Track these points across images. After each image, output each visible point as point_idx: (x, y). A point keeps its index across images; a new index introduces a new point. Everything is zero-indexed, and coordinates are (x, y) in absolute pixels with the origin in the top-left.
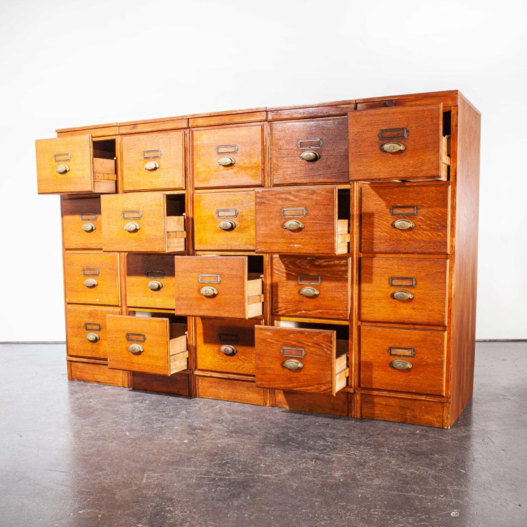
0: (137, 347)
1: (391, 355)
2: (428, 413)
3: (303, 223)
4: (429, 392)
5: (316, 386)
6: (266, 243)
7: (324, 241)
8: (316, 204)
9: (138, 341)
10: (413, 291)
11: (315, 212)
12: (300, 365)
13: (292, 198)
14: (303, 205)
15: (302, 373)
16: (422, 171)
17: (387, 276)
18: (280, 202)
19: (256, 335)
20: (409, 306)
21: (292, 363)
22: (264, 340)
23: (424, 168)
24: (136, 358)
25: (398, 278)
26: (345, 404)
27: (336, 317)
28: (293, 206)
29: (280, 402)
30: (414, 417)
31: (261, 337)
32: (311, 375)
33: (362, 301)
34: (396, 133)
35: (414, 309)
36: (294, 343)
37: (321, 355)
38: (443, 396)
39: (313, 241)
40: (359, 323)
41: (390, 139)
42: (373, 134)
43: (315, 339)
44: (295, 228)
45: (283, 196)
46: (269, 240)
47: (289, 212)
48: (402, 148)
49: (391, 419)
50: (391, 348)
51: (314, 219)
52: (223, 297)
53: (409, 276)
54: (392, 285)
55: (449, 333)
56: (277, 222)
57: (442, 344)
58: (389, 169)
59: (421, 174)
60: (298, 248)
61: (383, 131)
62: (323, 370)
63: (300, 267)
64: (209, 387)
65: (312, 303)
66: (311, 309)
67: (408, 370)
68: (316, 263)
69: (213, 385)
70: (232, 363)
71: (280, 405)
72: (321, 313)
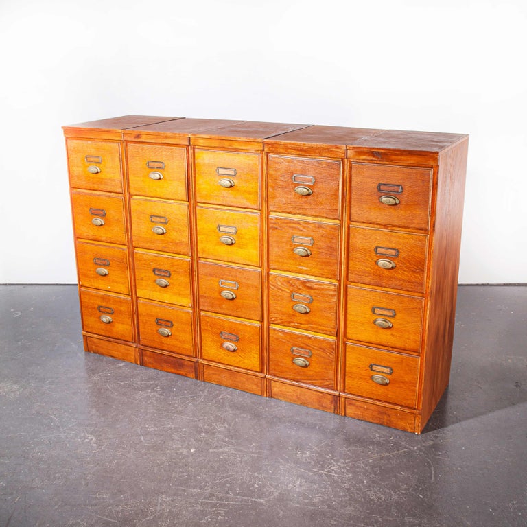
0: (167, 331)
1: (372, 370)
2: (401, 419)
3: (310, 251)
5: (320, 381)
6: (278, 262)
7: (328, 268)
8: (322, 236)
9: (167, 327)
10: (392, 320)
11: (320, 243)
12: (307, 363)
13: (301, 228)
14: (310, 236)
15: (308, 369)
16: (413, 223)
17: (371, 305)
18: (290, 230)
20: (389, 332)
21: (301, 361)
22: (277, 339)
23: (414, 221)
24: (165, 340)
25: (379, 308)
26: (332, 403)
27: (325, 332)
28: (302, 235)
29: (275, 395)
30: (390, 421)
31: (275, 337)
32: (316, 372)
33: (348, 322)
34: (392, 188)
35: (392, 335)
36: (302, 345)
38: (415, 409)
39: (319, 266)
40: (345, 340)
41: (387, 193)
42: (373, 187)
43: (320, 344)
44: (304, 254)
45: (294, 225)
46: (281, 260)
47: (298, 239)
48: (397, 201)
49: (371, 421)
50: (372, 365)
51: (319, 249)
52: (241, 301)
55: (422, 358)
56: (288, 247)
58: (385, 217)
59: (412, 226)
60: (306, 270)
61: (381, 184)
62: (326, 369)
63: (293, 286)
64: (214, 374)
65: (304, 318)
66: (303, 322)
67: (386, 384)
68: (308, 285)
69: (217, 373)
70: (234, 358)
71: (276, 397)
72: (311, 327)
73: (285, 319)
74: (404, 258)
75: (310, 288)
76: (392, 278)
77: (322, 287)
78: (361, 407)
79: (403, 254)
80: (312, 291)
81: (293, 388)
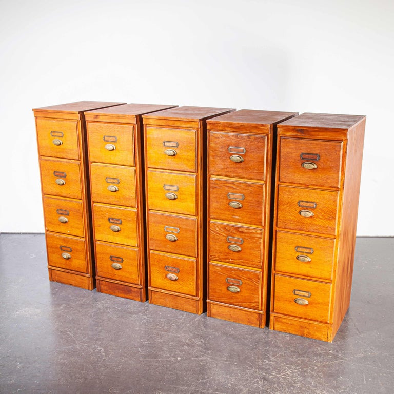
0: (118, 265)
2: (318, 332)
3: (242, 204)
4: (319, 320)
5: (248, 303)
6: (217, 213)
7: (255, 217)
8: (251, 193)
9: (118, 262)
10: (311, 256)
11: (250, 198)
12: (238, 290)
13: (235, 187)
14: (242, 193)
15: (239, 294)
16: (328, 183)
17: (294, 245)
18: (227, 189)
19: (210, 269)
20: (308, 265)
21: (234, 289)
22: (215, 272)
23: (329, 181)
24: (117, 272)
25: (301, 247)
26: (257, 320)
27: (252, 265)
28: (236, 193)
29: (214, 315)
30: (308, 333)
31: (214, 270)
32: (245, 297)
33: (277, 259)
34: (311, 156)
35: (311, 267)
36: (234, 276)
37: (252, 286)
38: (328, 323)
39: (248, 216)
40: (275, 272)
41: (308, 160)
43: (248, 275)
44: (237, 207)
45: (229, 185)
46: (219, 211)
47: (232, 196)
48: (316, 166)
49: (294, 333)
50: (295, 290)
51: (249, 203)
53: (309, 247)
54: (297, 251)
55: (334, 285)
56: (225, 201)
57: (329, 292)
58: (306, 179)
59: (327, 185)
60: (239, 219)
61: (303, 154)
62: (253, 294)
63: (228, 231)
64: (160, 298)
65: (236, 255)
66: (236, 258)
67: (306, 305)
68: (240, 230)
69: (163, 297)
70: (175, 286)
71: (214, 316)
72: (242, 262)
73: (222, 256)
74: (320, 209)
75: (242, 232)
76: (311, 224)
77: (251, 231)
78: (286, 323)
79: (320, 206)
80: (243, 234)
81: (228, 309)
